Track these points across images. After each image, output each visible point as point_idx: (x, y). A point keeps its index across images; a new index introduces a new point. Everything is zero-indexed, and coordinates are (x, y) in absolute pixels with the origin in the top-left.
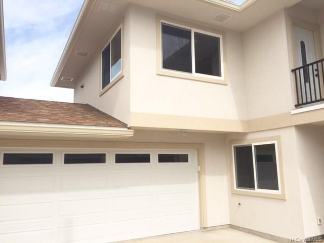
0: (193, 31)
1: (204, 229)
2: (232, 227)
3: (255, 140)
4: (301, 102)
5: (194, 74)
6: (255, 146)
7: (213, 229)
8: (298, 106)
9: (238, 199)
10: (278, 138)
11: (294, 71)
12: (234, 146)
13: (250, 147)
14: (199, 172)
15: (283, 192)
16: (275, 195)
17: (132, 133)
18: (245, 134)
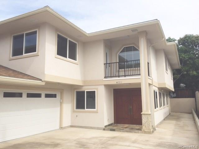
0: (68, 39)
1: (61, 128)
2: (72, 126)
3: (87, 89)
4: (106, 76)
5: (68, 59)
6: (87, 92)
7: (65, 128)
8: (105, 77)
9: (77, 114)
10: (97, 89)
11: (105, 64)
12: (76, 91)
13: (84, 92)
14: (61, 102)
15: (97, 109)
16: (94, 111)
17: (44, 84)
18: (83, 86)
